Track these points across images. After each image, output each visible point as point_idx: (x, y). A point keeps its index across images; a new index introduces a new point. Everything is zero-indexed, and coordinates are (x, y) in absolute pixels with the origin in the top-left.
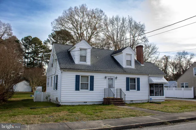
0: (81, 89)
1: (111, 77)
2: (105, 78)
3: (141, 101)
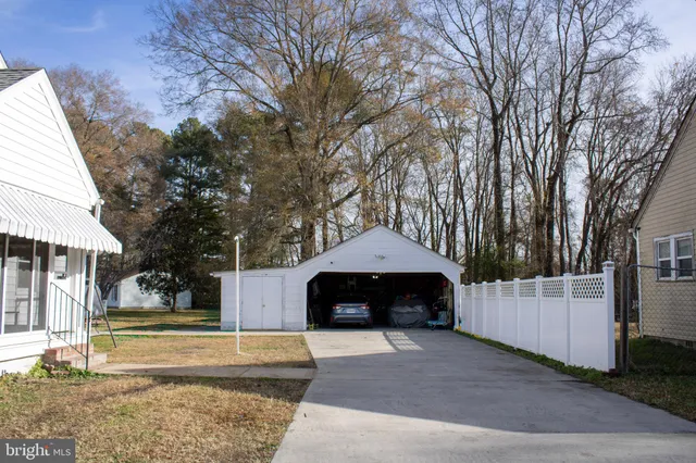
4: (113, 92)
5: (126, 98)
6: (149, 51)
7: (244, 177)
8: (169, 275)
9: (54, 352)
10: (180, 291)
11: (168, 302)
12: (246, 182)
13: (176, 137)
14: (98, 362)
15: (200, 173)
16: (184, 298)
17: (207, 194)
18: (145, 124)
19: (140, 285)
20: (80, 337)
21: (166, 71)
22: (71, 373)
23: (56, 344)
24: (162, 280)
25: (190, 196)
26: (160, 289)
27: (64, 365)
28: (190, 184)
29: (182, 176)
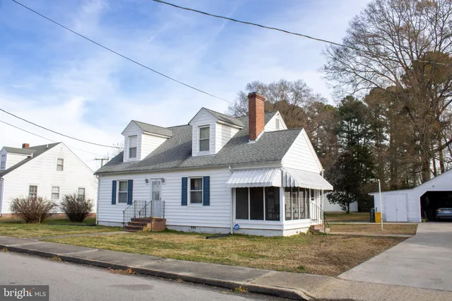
0: (119, 202)
1: (156, 179)
2: (147, 182)
3: (213, 229)
4: (304, 91)
5: (311, 93)
6: (324, 74)
7: (385, 129)
8: (344, 193)
9: (313, 226)
10: (351, 202)
11: (345, 208)
12: (387, 132)
13: (341, 108)
14: (328, 230)
15: (357, 129)
16: (353, 206)
17: (362, 141)
18: (321, 103)
19: (329, 199)
20: (320, 222)
21: (334, 83)
22: (320, 234)
23: (313, 224)
24: (341, 196)
25: (352, 143)
26: (340, 201)
27: (318, 231)
28: (352, 136)
29: (346, 132)
